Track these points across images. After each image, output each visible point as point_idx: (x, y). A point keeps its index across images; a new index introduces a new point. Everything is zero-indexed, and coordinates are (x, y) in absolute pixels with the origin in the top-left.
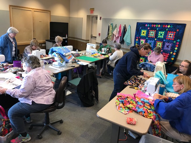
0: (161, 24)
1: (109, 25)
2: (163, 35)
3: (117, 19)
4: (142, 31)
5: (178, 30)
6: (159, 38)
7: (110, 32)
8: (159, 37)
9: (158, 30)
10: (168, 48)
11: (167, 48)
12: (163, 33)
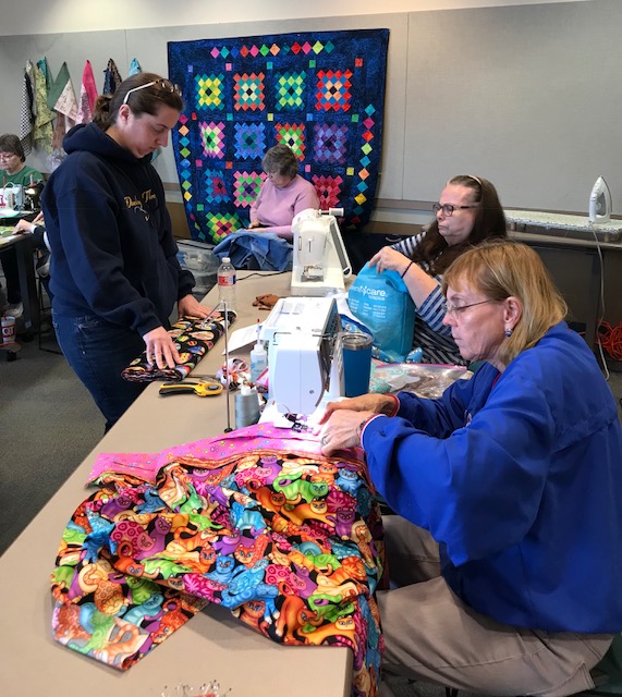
0: (279, 40)
1: (29, 68)
2: (299, 91)
3: (62, 34)
4: (201, 83)
5: (359, 63)
6: (286, 111)
7: (40, 108)
8: (282, 102)
9: (275, 70)
10: (333, 149)
11: (328, 154)
12: (299, 81)
